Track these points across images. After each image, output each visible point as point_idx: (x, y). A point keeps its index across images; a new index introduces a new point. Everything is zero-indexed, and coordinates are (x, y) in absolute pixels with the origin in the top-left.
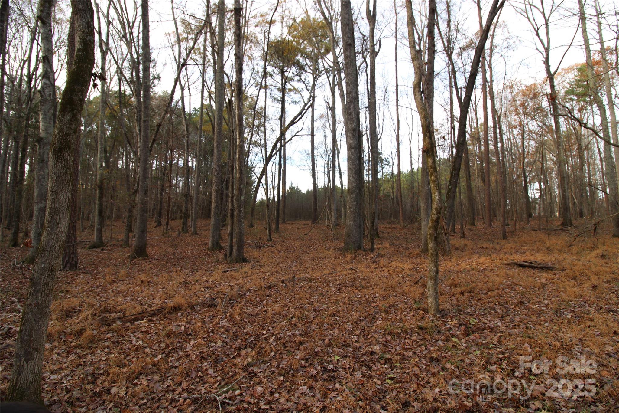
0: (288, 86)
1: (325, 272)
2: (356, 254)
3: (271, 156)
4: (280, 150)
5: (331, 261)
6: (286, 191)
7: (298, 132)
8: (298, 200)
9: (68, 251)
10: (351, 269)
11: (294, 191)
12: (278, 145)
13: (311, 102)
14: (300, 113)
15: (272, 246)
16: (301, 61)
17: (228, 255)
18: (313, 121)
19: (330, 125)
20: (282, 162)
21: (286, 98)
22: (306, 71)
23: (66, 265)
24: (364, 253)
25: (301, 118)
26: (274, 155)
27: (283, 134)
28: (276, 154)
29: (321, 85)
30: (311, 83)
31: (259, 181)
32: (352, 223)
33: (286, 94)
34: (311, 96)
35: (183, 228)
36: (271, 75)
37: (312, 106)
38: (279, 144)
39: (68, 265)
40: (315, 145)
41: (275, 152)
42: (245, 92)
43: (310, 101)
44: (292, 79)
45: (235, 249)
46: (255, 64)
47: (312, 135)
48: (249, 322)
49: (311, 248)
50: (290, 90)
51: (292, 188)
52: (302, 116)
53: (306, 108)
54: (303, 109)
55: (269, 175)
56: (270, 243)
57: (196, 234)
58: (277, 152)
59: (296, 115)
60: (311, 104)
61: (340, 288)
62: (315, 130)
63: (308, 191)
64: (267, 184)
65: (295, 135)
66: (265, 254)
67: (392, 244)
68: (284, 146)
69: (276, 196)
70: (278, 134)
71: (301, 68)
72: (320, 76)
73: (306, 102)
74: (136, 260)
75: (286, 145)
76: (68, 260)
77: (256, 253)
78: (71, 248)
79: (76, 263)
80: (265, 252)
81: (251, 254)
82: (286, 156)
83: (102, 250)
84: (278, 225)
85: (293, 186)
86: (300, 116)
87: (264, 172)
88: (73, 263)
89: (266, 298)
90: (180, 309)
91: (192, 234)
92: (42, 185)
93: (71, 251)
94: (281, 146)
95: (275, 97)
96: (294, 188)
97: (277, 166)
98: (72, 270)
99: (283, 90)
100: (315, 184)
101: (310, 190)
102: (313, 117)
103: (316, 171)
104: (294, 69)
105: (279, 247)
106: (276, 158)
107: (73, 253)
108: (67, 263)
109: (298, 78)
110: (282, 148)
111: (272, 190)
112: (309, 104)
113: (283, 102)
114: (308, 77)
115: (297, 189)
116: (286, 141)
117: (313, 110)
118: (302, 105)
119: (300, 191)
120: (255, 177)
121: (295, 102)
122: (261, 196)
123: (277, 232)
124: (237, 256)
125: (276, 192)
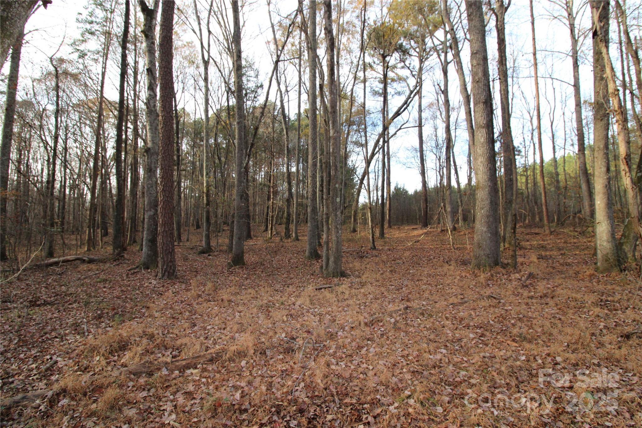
0: (390, 74)
1: (451, 300)
2: (492, 272)
3: (373, 155)
4: (383, 147)
5: (456, 281)
6: (391, 192)
7: (403, 125)
8: (404, 202)
9: (166, 259)
10: (490, 297)
11: (400, 194)
12: (381, 143)
13: (418, 88)
14: (406, 103)
15: (376, 256)
16: (404, 44)
17: (324, 268)
18: (420, 110)
19: (441, 114)
20: (386, 159)
21: (389, 90)
22: (410, 55)
23: (164, 273)
24: (504, 271)
25: (406, 108)
26: (376, 153)
27: (385, 128)
28: (378, 151)
29: (428, 68)
30: (417, 67)
31: (362, 183)
32: (485, 229)
33: (389, 85)
34: (417, 82)
35: (285, 233)
36: (371, 66)
37: (419, 92)
38: (381, 140)
39: (167, 274)
40: (424, 139)
41: (377, 149)
42: (344, 89)
43: (416, 86)
44: (394, 67)
45: (332, 259)
46: (354, 57)
47: (420, 126)
48: (337, 394)
49: (424, 259)
50: (393, 80)
51: (397, 189)
52: (408, 106)
53: (412, 96)
54: (409, 97)
55: (372, 176)
56: (375, 252)
57: (298, 240)
58: (380, 149)
59: (400, 105)
60: (418, 91)
61: (483, 335)
62: (423, 121)
63: (416, 192)
64: (369, 185)
65: (400, 129)
66: (368, 266)
67: (540, 257)
68: (388, 142)
69: (380, 198)
70: (380, 129)
71: (405, 52)
72: (427, 58)
73: (412, 89)
74: (233, 268)
75: (390, 141)
76: (167, 268)
77: (357, 264)
78: (169, 257)
79: (174, 271)
80: (368, 263)
81: (351, 265)
82: (391, 153)
83: (209, 255)
84: (383, 231)
85: (399, 186)
86: (405, 106)
87: (366, 173)
88: (171, 271)
89: (366, 342)
90: (245, 356)
91: (294, 241)
92: (150, 194)
93: (169, 259)
94: (384, 142)
95: (377, 89)
96: (400, 189)
97: (381, 166)
98: (170, 279)
99: (385, 81)
100: (424, 183)
101: (418, 191)
102: (420, 106)
103: (426, 168)
104: (396, 55)
105: (385, 257)
106: (379, 156)
107: (171, 261)
108: (165, 271)
109: (402, 64)
110: (386, 144)
111: (375, 192)
112: (415, 91)
113: (385, 94)
114: (414, 62)
115: (403, 189)
116: (390, 135)
117: (420, 98)
118: (408, 93)
119: (407, 192)
120: (357, 179)
121: (399, 93)
122: (363, 199)
123: (381, 238)
124: (334, 269)
125: (380, 193)
